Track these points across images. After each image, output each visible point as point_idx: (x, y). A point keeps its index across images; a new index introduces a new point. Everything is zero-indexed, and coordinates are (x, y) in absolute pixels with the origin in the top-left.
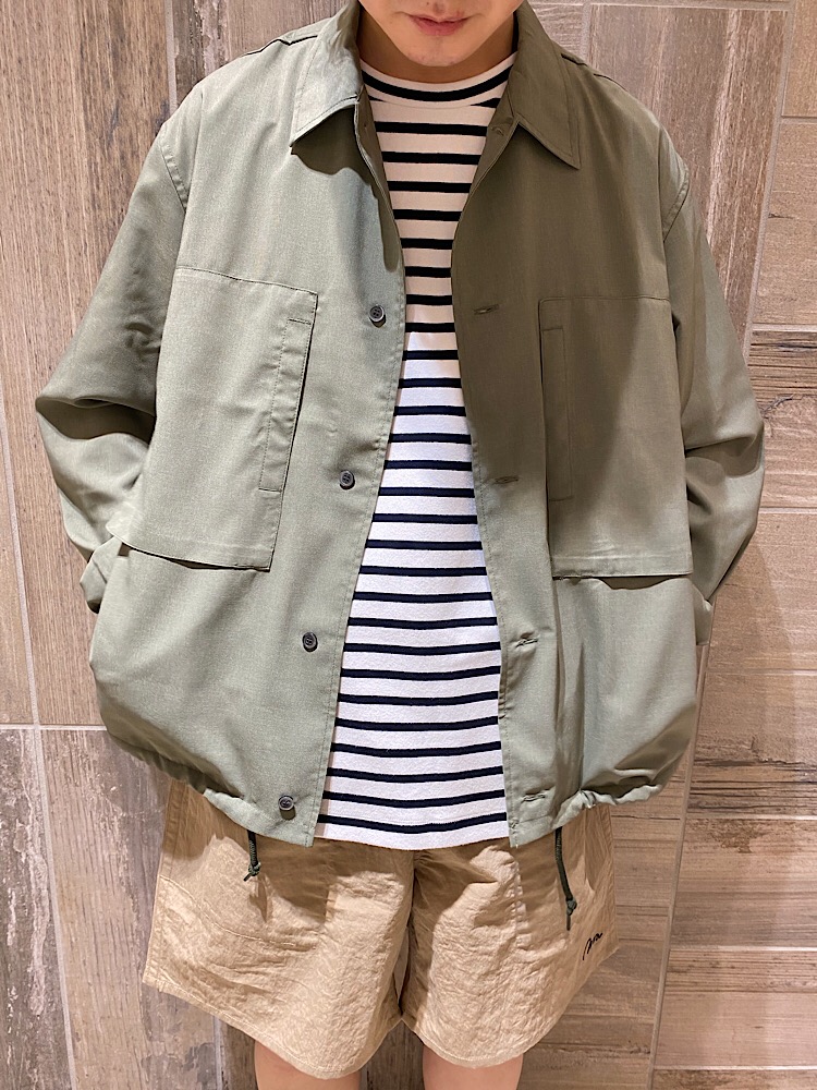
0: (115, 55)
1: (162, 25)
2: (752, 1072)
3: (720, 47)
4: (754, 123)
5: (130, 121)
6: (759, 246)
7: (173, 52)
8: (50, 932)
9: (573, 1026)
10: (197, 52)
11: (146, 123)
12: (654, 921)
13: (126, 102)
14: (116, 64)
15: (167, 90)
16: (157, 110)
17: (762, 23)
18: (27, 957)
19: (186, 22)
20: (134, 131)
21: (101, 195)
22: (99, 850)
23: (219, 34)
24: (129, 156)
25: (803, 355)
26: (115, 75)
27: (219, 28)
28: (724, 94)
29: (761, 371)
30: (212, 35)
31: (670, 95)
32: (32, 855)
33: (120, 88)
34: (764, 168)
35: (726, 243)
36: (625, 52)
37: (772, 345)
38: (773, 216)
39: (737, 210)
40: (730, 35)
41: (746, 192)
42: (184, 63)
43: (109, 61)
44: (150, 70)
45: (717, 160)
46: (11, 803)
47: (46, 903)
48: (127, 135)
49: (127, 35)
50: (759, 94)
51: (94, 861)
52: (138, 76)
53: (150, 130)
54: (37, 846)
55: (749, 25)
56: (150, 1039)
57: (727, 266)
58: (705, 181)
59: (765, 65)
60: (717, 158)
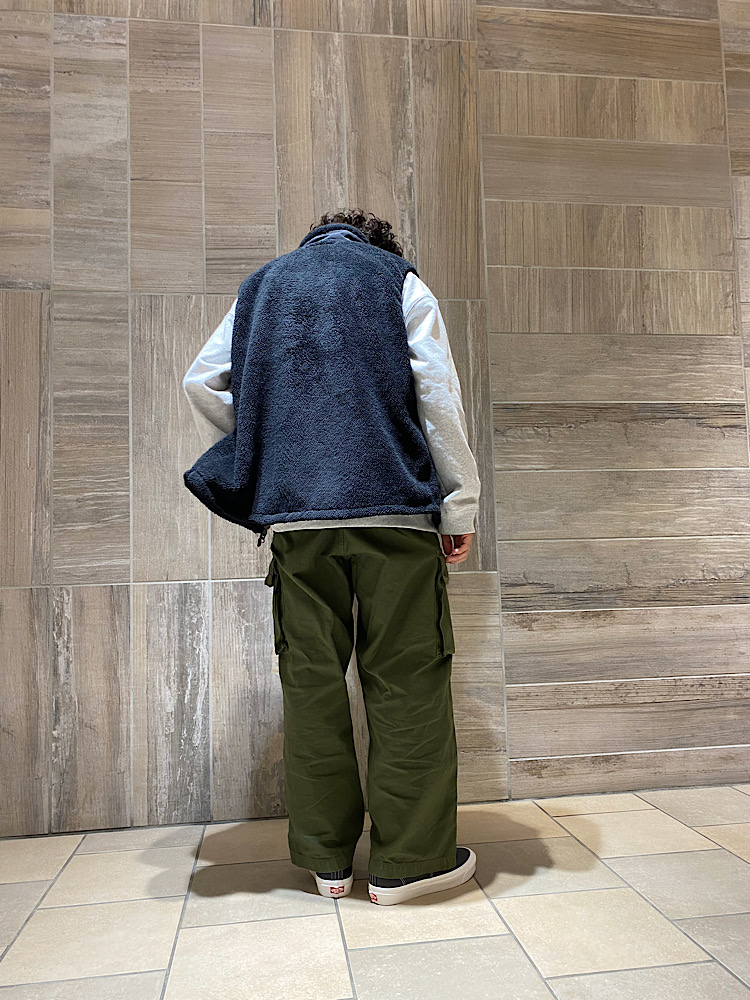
2: (558, 760)
3: (466, 312)
4: (481, 335)
6: (490, 375)
8: (207, 693)
9: (466, 736)
12: (497, 671)
17: (478, 305)
18: (194, 709)
22: (234, 644)
25: (512, 412)
28: (469, 326)
29: (498, 418)
32: (202, 649)
34: (487, 349)
37: (501, 408)
38: (493, 364)
39: (480, 362)
40: (468, 308)
41: (482, 356)
46: (194, 621)
47: (206, 676)
50: (481, 326)
51: (232, 650)
54: (205, 644)
55: (474, 305)
56: (253, 758)
57: (479, 381)
58: (467, 354)
59: (481, 317)
60: (470, 346)
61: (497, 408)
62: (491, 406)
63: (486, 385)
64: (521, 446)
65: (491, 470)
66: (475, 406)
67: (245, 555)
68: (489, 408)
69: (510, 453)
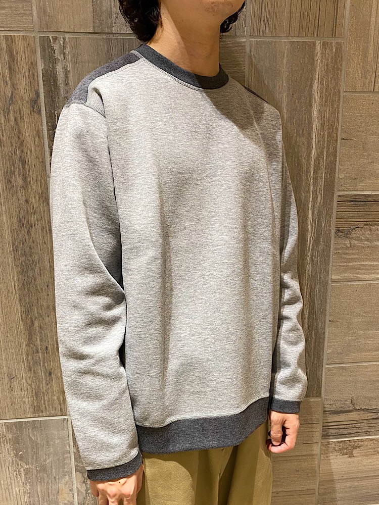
0: (10, 68)
1: (34, 53)
3: (313, 59)
4: (332, 95)
5: (19, 102)
6: (338, 154)
7: (40, 66)
10: (53, 66)
11: (28, 102)
12: (309, 497)
13: (16, 92)
14: (10, 73)
15: (38, 85)
16: (33, 96)
17: (332, 47)
19: (47, 51)
20: (21, 106)
21: (4, 139)
22: (14, 488)
23: (64, 57)
24: (19, 119)
25: (362, 206)
26: (10, 79)
27: (64, 54)
28: (316, 81)
29: (343, 214)
30: (61, 57)
31: (291, 82)
33: (13, 85)
34: (338, 116)
35: (322, 153)
36: (268, 62)
37: (347, 201)
38: (344, 139)
39: (326, 136)
40: (317, 53)
41: (330, 127)
42: (47, 71)
43: (7, 71)
44: (28, 76)
45: (315, 113)
48: (18, 109)
49: (16, 58)
50: (333, 81)
51: (11, 494)
52: (23, 78)
53: (29, 106)
55: (326, 49)
57: (323, 163)
58: (310, 123)
59: (334, 68)
60: (315, 112)
61: (343, 200)
62: (336, 199)
63: (331, 169)
64: (368, 251)
65: (327, 283)
66: (315, 199)
67: (17, 393)
68: (332, 200)
69: (353, 260)
